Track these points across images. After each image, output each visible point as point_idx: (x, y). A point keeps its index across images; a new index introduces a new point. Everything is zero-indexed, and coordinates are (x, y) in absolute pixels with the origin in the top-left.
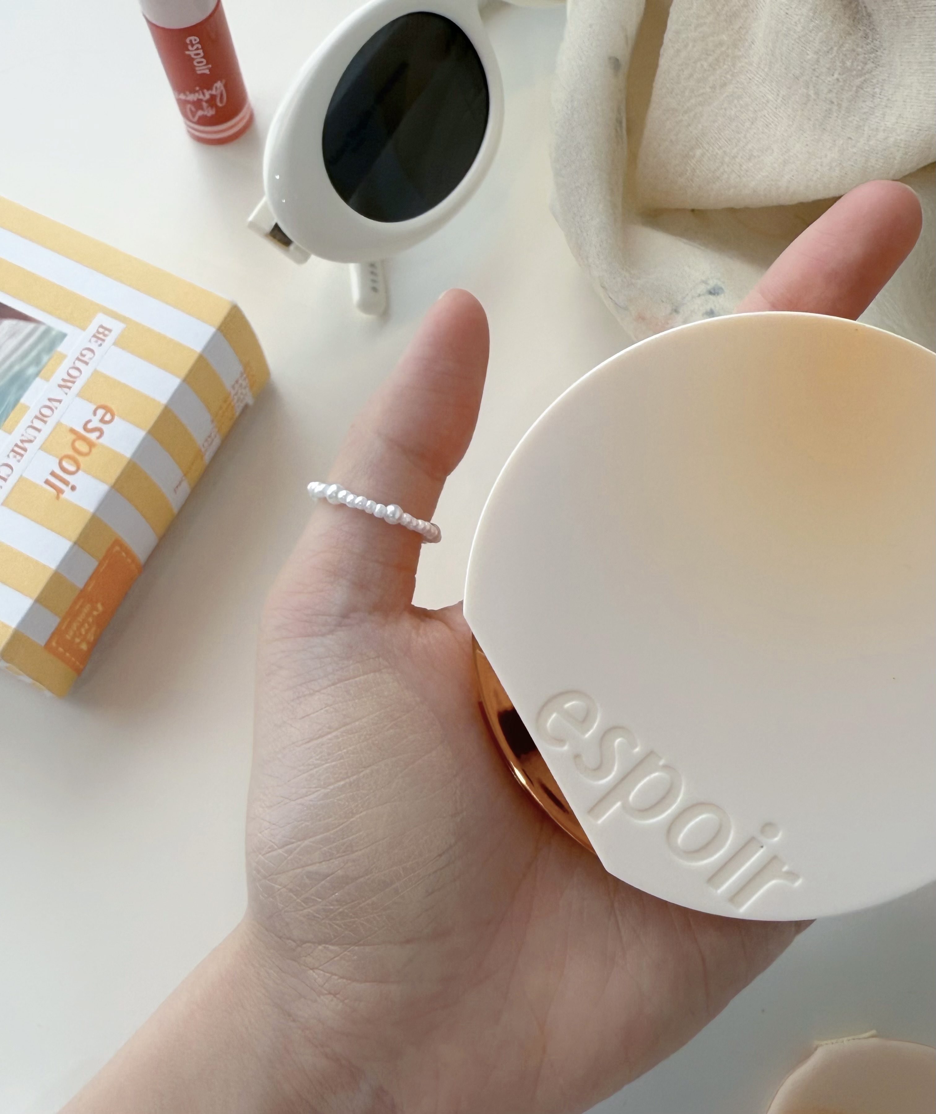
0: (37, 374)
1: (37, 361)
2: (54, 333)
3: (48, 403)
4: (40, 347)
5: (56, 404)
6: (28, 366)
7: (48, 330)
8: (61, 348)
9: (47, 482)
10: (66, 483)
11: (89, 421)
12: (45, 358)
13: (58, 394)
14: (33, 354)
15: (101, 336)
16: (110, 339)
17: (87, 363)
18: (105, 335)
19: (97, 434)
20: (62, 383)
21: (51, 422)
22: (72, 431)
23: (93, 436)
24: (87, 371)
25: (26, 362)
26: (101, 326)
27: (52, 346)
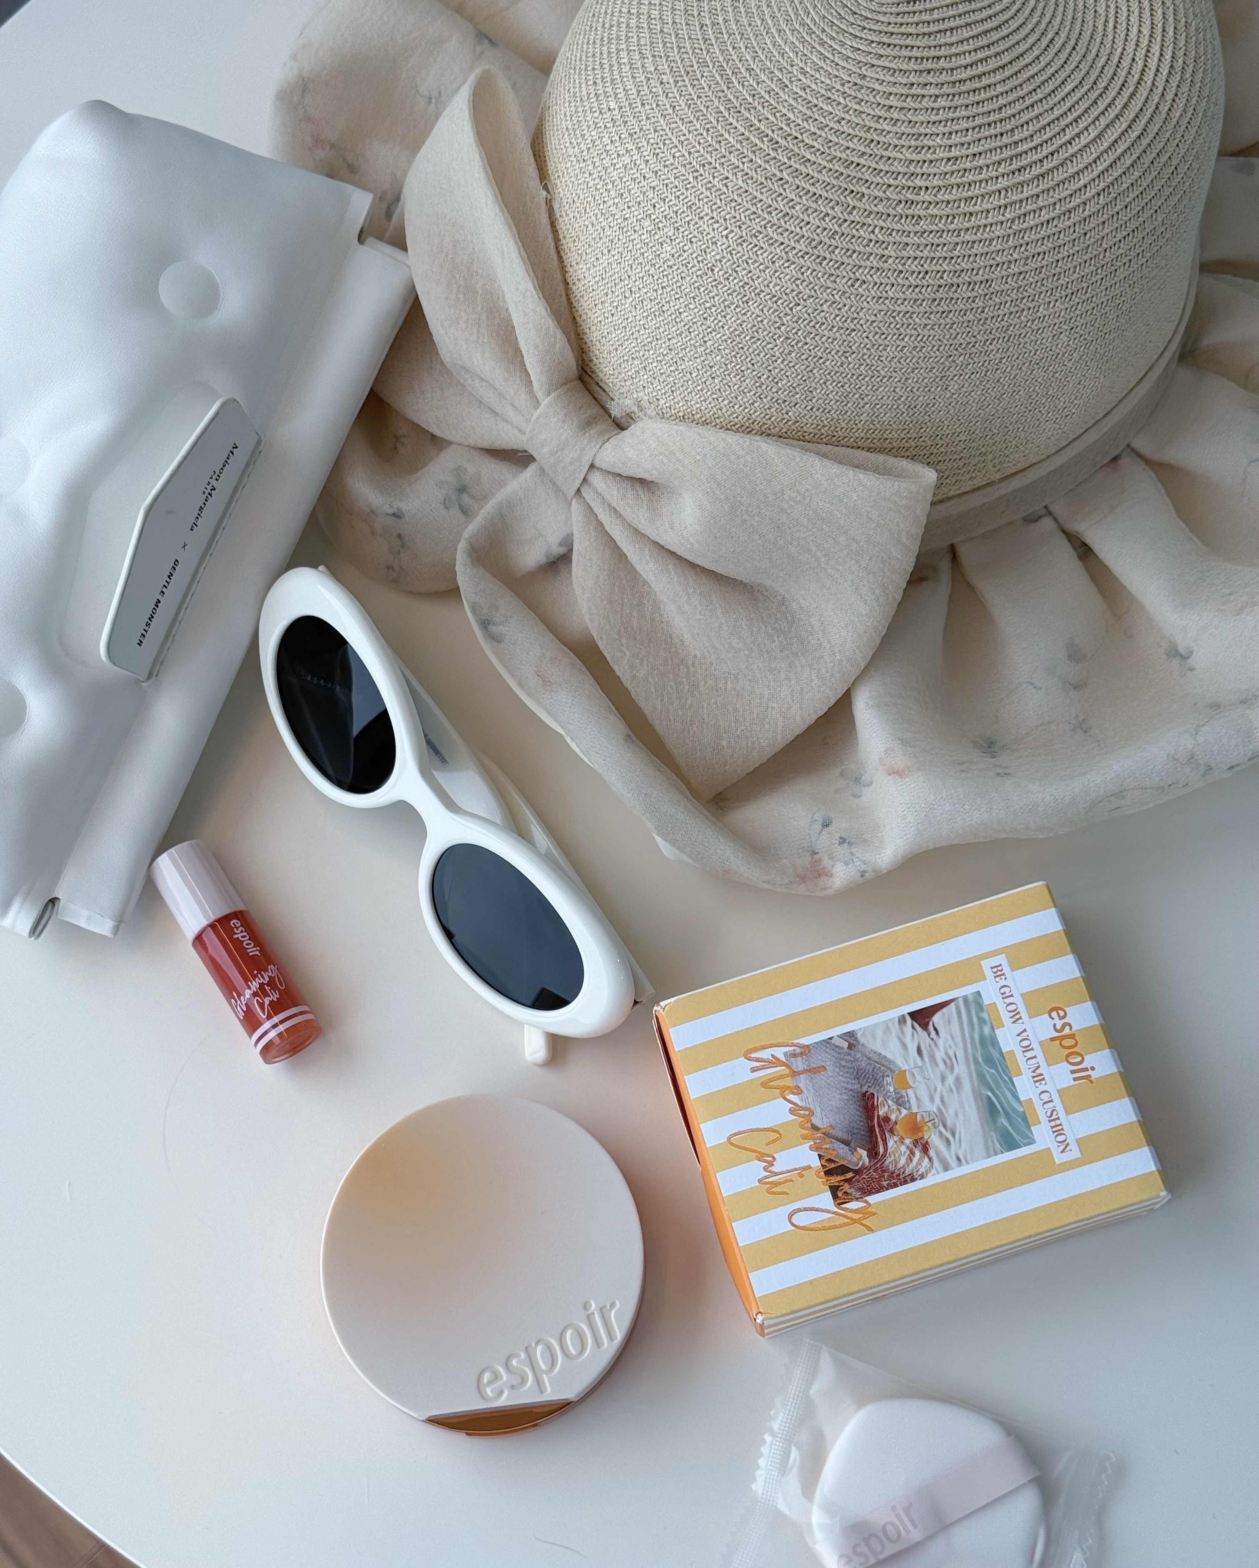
0: (993, 1029)
1: (982, 1021)
2: (971, 998)
3: (1020, 1038)
4: (973, 1012)
5: (1025, 1034)
6: (981, 1029)
8: (986, 1001)
10: (1086, 1069)
11: (1055, 1025)
13: (1018, 1028)
14: (975, 1020)
15: (999, 973)
16: (1006, 969)
17: (1011, 996)
18: (1001, 971)
19: (1067, 1027)
20: (1013, 1020)
21: (1035, 1045)
22: (1052, 1039)
23: (1067, 1030)
24: (1017, 999)
25: (977, 1027)
26: (992, 968)
27: (980, 1007)
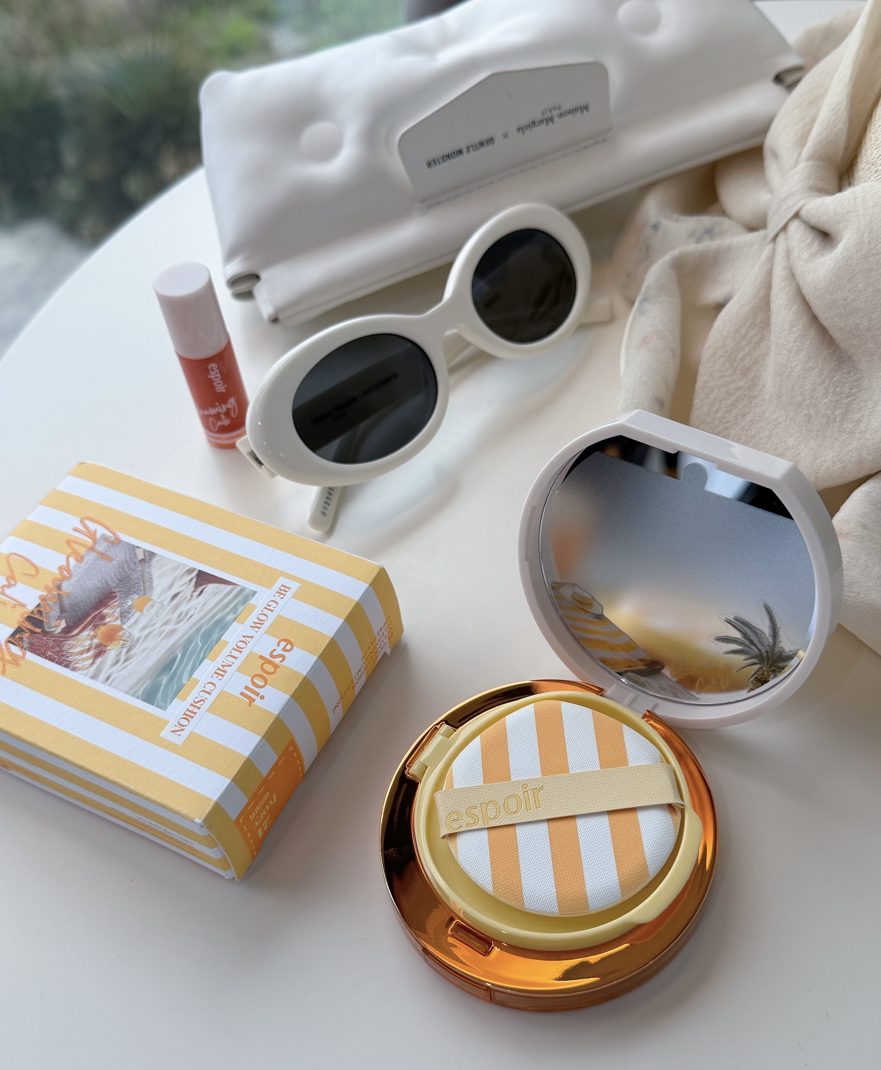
0: (235, 620)
1: (235, 610)
3: (243, 639)
4: (236, 601)
5: (249, 639)
6: (228, 614)
7: (243, 590)
8: (252, 601)
9: (242, 694)
10: (257, 694)
11: (275, 650)
12: (240, 609)
13: (251, 632)
14: (232, 606)
15: (283, 592)
16: (289, 594)
17: (272, 611)
18: (285, 591)
19: (281, 659)
20: (254, 625)
21: (246, 652)
22: (261, 657)
23: (277, 660)
24: (272, 616)
26: (283, 586)
27: (245, 601)
